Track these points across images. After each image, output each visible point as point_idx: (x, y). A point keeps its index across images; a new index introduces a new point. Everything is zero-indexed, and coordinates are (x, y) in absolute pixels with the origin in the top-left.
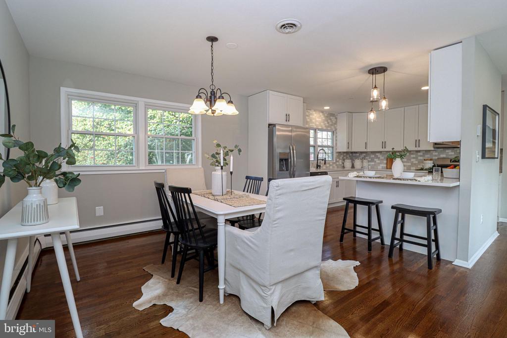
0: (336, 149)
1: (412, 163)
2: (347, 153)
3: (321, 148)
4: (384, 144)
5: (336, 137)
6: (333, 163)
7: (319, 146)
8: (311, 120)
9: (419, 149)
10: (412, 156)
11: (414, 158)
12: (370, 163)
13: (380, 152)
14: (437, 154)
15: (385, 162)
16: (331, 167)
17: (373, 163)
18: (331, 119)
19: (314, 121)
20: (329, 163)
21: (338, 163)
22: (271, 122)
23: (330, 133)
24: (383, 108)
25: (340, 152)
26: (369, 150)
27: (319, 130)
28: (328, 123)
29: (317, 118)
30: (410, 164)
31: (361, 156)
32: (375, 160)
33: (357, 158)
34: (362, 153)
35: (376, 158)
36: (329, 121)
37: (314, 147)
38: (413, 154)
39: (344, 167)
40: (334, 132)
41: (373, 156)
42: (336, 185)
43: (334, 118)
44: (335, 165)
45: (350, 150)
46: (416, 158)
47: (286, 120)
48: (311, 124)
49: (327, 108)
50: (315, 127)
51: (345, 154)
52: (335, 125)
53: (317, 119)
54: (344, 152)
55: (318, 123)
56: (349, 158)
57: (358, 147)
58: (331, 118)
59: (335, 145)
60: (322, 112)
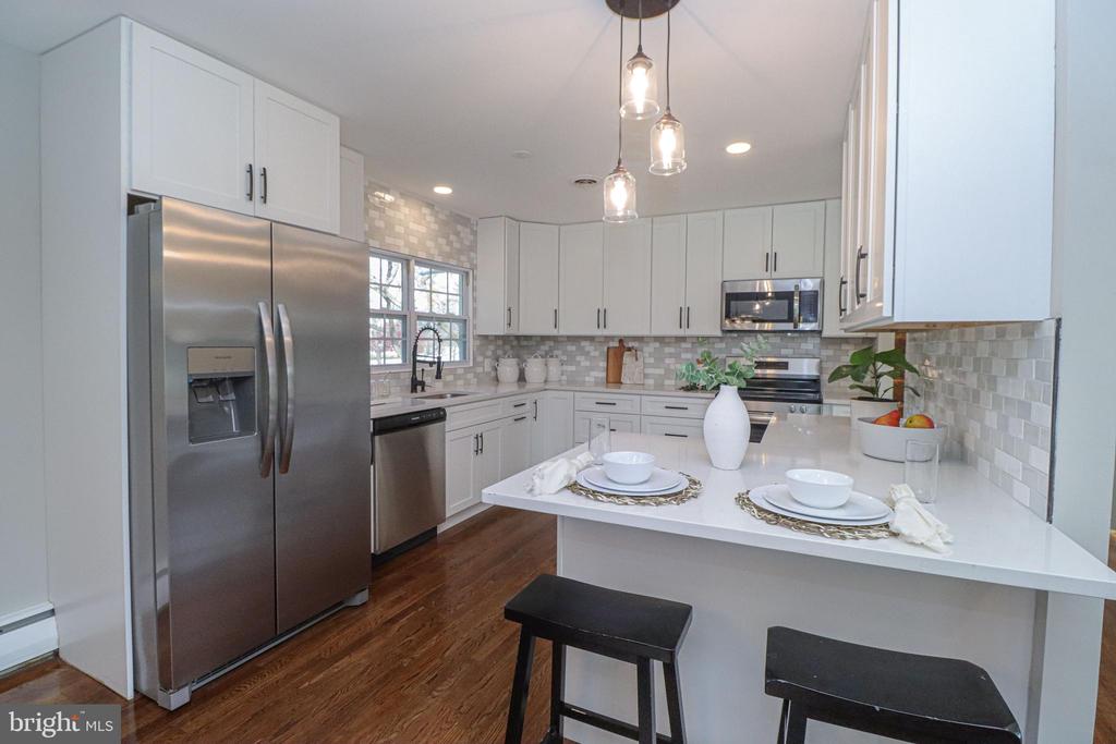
0: (475, 327)
1: (668, 370)
2: (505, 339)
3: (424, 323)
4: (602, 317)
5: (474, 289)
6: (467, 370)
7: (421, 317)
8: (390, 226)
9: (688, 332)
10: (667, 350)
11: (671, 355)
12: (565, 367)
13: (591, 339)
14: (723, 345)
15: (603, 364)
16: (460, 382)
17: (573, 368)
18: (457, 234)
19: (399, 229)
20: (452, 371)
21: (480, 370)
22: (144, 187)
23: (455, 278)
24: (667, 162)
25: (486, 337)
26: (563, 331)
27: (420, 263)
28: (449, 243)
29: (410, 222)
30: (662, 371)
31: (542, 347)
32: (578, 358)
33: (532, 352)
34: (544, 339)
35: (582, 355)
36: (452, 237)
37: (403, 318)
38: (668, 344)
39: (497, 379)
40: (467, 273)
41: (574, 348)
42: (473, 447)
43: (468, 230)
44: (470, 376)
45: (513, 331)
46: (677, 356)
47: (250, 196)
48: (389, 240)
49: (443, 190)
50: (406, 251)
51: (500, 342)
52: (472, 254)
53: (413, 226)
54: (497, 337)
55: (413, 240)
56: (510, 352)
57: (534, 323)
58: (459, 228)
59: (471, 315)
60: (430, 205)
